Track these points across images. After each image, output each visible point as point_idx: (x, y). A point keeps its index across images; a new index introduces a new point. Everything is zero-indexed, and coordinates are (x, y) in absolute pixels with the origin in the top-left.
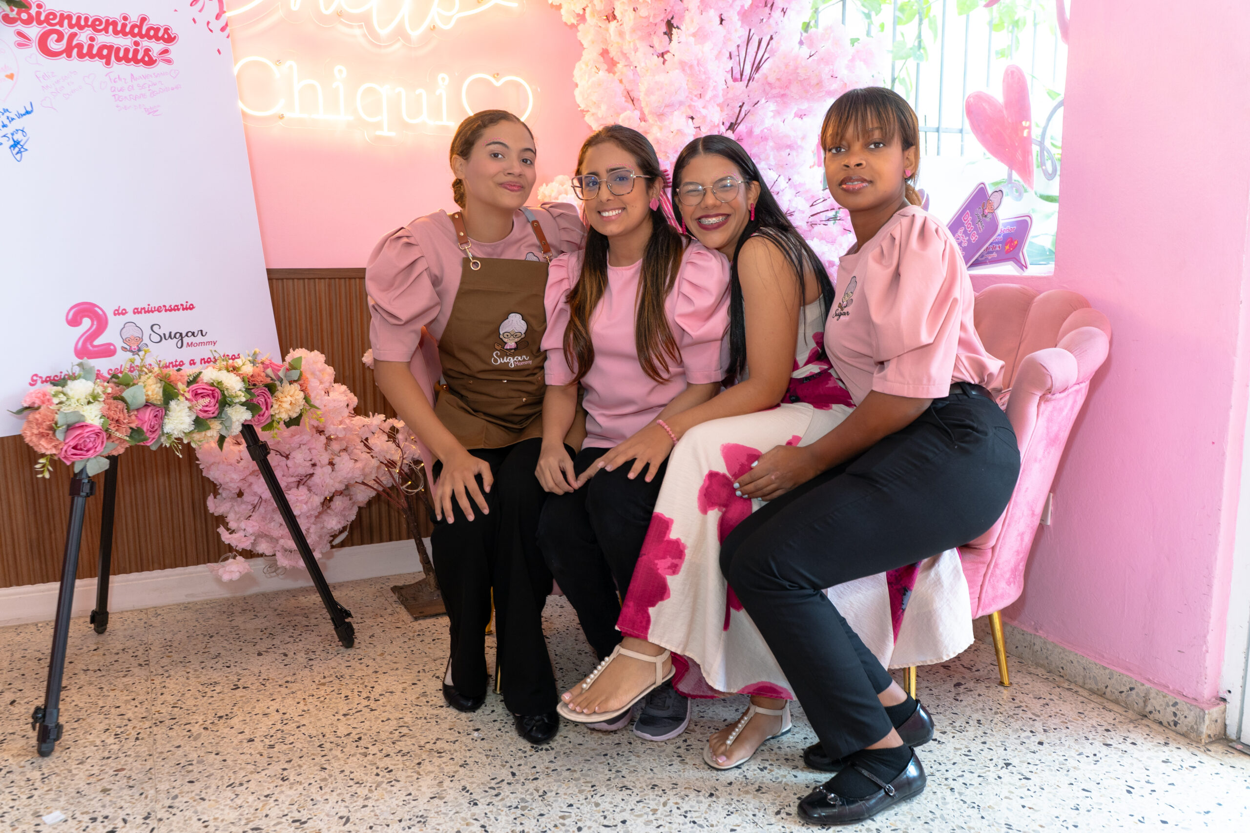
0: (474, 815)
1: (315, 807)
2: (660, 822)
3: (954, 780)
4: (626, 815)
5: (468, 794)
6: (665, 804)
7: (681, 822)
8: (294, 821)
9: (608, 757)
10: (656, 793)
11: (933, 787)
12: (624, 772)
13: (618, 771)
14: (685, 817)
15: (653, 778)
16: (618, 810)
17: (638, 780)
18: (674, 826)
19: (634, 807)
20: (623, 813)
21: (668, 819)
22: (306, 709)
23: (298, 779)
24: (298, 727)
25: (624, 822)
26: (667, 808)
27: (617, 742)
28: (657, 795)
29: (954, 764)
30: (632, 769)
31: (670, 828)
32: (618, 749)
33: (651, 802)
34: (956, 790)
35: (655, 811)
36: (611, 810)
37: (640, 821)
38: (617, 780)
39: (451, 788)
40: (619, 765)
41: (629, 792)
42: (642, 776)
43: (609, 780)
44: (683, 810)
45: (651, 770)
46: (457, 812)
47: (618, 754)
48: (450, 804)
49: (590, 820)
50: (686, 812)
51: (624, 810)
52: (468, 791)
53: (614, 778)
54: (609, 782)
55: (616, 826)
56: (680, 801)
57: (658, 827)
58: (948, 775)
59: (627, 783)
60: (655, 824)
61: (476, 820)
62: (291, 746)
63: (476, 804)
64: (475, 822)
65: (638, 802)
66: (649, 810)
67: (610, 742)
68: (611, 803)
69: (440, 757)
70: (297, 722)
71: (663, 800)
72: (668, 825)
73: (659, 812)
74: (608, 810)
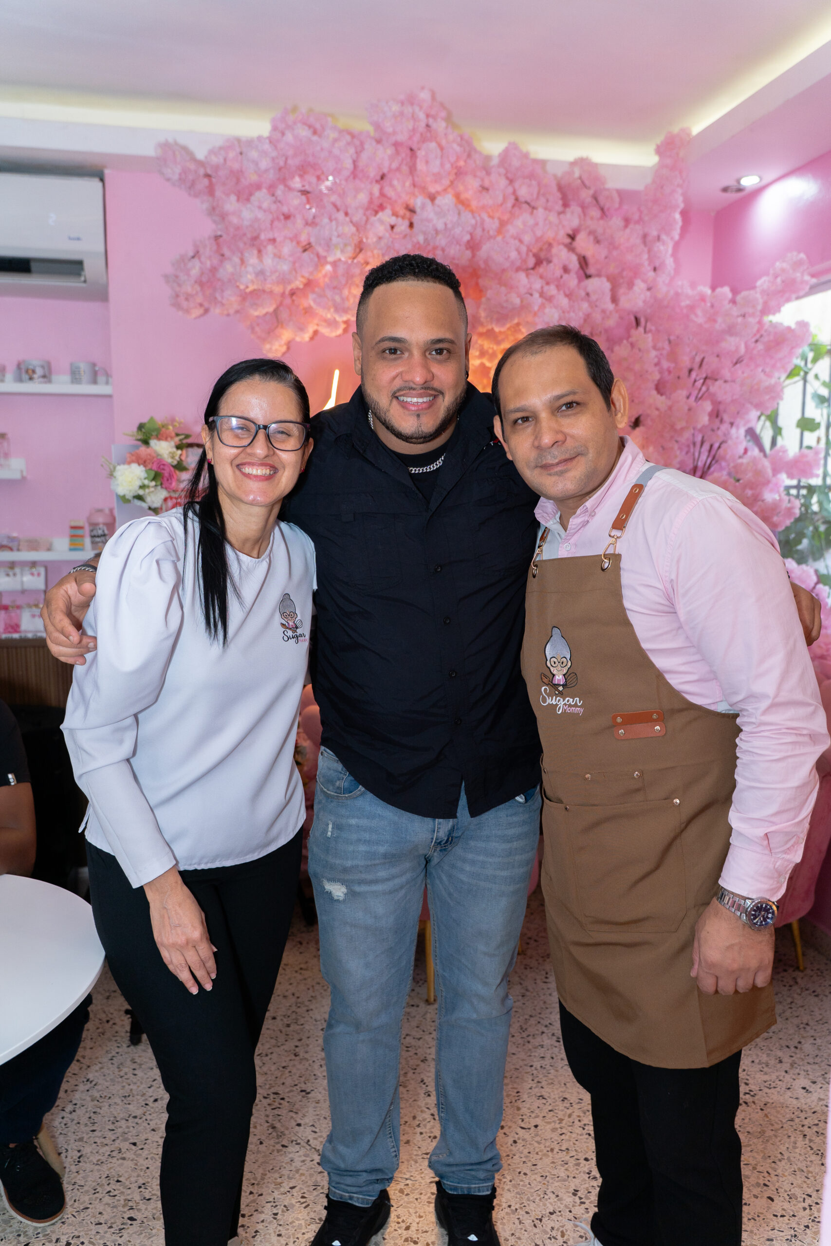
0: (426, 1104)
1: (317, 1081)
2: (564, 1131)
3: (809, 1127)
4: (538, 1121)
5: (424, 1086)
6: (570, 1116)
7: (580, 1133)
8: (302, 1091)
9: (533, 1068)
10: (565, 1105)
11: (790, 1131)
12: (544, 1084)
13: (539, 1082)
14: (584, 1129)
15: (564, 1092)
16: (533, 1115)
17: (553, 1091)
18: (574, 1135)
19: (546, 1115)
20: (537, 1119)
21: (570, 1129)
22: (313, 995)
23: (307, 1056)
24: (308, 1011)
25: (536, 1126)
26: (571, 1120)
27: (542, 1055)
28: (565, 1107)
29: (814, 1112)
30: (550, 1081)
31: (570, 1137)
32: (542, 1062)
33: (560, 1113)
34: (808, 1137)
35: (561, 1120)
36: (529, 1114)
37: (549, 1127)
38: (537, 1090)
39: (413, 1079)
40: (541, 1076)
41: (544, 1101)
42: (557, 1089)
43: (531, 1089)
44: (583, 1123)
45: (565, 1084)
46: (415, 1100)
47: (541, 1067)
48: (411, 1093)
49: (511, 1121)
50: (585, 1125)
51: (537, 1117)
52: (424, 1084)
53: (535, 1088)
54: (530, 1091)
55: (529, 1129)
56: (582, 1115)
57: (561, 1135)
58: (806, 1122)
59: (544, 1094)
60: (560, 1131)
61: (428, 1108)
62: (302, 1027)
63: (429, 1095)
64: (427, 1110)
65: (550, 1111)
66: (557, 1119)
67: (537, 1055)
68: (529, 1109)
69: (407, 1051)
70: (307, 1006)
71: (569, 1112)
72: (569, 1134)
73: (564, 1122)
74: (526, 1115)
